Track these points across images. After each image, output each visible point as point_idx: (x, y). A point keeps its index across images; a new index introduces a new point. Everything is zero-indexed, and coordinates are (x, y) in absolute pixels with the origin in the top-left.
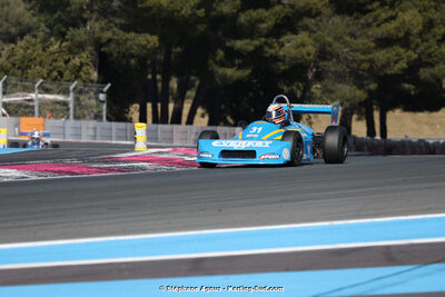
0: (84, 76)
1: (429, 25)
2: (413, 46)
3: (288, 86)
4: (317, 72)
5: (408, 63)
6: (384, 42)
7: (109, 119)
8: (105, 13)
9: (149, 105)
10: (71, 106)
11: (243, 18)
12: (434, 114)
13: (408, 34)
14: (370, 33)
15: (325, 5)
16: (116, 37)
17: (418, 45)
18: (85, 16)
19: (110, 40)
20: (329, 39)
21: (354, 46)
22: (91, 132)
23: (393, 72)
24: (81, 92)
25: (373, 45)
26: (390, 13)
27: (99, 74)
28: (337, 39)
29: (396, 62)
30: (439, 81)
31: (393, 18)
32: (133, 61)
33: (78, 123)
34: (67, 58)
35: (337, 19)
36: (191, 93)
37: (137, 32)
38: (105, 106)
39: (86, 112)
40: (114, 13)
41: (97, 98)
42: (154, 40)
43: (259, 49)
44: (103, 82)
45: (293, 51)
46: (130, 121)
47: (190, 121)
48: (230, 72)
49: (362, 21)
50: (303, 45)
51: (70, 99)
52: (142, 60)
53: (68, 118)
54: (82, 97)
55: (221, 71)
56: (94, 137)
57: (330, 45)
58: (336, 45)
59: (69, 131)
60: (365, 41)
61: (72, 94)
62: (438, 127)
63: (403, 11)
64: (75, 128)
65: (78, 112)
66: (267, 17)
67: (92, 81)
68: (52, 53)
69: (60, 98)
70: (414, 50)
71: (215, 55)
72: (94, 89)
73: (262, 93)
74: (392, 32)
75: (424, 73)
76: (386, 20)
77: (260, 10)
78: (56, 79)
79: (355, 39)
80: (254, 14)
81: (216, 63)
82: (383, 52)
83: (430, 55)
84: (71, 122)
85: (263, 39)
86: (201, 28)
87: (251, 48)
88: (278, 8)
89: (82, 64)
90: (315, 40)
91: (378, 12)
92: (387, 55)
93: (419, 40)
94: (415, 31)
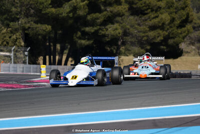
0: (18, 44)
1: (173, 20)
2: (166, 29)
3: (110, 47)
4: (123, 41)
5: (163, 37)
6: (153, 28)
7: (29, 63)
8: (27, 15)
9: (47, 57)
10: (12, 57)
11: (89, 18)
12: (175, 60)
13: (163, 24)
14: (147, 23)
15: (126, 11)
16: (32, 26)
17: (168, 29)
18: (18, 17)
19: (29, 28)
20: (128, 27)
21: (140, 30)
22: (21, 70)
23: (157, 41)
24: (17, 51)
25: (148, 29)
26: (156, 15)
27: (25, 43)
28: (132, 26)
29: (158, 37)
30: (178, 45)
31: (157, 17)
32: (40, 37)
33: (15, 65)
34: (10, 35)
35: (131, 17)
36: (66, 51)
37: (41, 24)
38: (27, 58)
39: (19, 60)
40: (31, 16)
41: (24, 54)
42: (49, 28)
43: (97, 31)
44: (27, 46)
45: (112, 32)
46: (39, 64)
47: (66, 64)
48: (83, 42)
49: (143, 18)
50: (116, 29)
51: (12, 54)
52: (44, 37)
53: (11, 63)
54: (17, 54)
55: (79, 41)
56: (23, 71)
57: (129, 29)
58: (131, 29)
59: (11, 69)
60: (145, 27)
61: (13, 52)
62: (177, 65)
63: (161, 14)
64: (14, 67)
65: (15, 61)
66: (100, 17)
67: (22, 46)
68: (3, 34)
69: (8, 54)
70: (167, 31)
71: (76, 34)
72: (23, 50)
73: (98, 51)
74: (157, 23)
75: (171, 42)
76: (154, 18)
77: (97, 14)
78: (5, 45)
79: (140, 26)
80: (94, 15)
81: (77, 38)
82: (152, 32)
83: (173, 34)
84: (12, 65)
85: (98, 27)
86: (71, 22)
87: (93, 31)
88: (105, 13)
89: (17, 39)
90: (122, 27)
91: (150, 14)
92: (154, 34)
93: (168, 27)
94: (167, 23)
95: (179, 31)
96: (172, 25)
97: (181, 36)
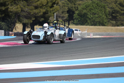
5: (43, 13)
6: (36, 8)
14: (33, 5)
20: (23, 7)
21: (29, 8)
23: (39, 15)
25: (34, 8)
28: (25, 6)
29: (40, 13)
31: (39, 0)
45: (15, 9)
50: (18, 8)
60: (32, 7)
70: (44, 9)
74: (39, 4)
76: (37, 1)
79: (29, 6)
82: (36, 10)
83: (47, 11)
93: (45, 7)
94: (44, 4)
95: (51, 9)
96: (47, 6)
97: (52, 12)
